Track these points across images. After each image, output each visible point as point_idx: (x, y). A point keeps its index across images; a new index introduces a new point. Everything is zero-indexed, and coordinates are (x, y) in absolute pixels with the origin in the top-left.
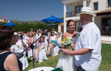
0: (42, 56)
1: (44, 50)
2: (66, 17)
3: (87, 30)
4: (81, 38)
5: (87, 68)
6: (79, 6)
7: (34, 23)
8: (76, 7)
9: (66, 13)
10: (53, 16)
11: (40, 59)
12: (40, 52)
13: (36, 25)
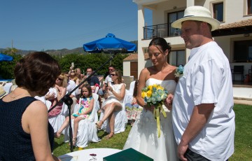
0: (86, 132)
1: (91, 117)
2: (144, 39)
3: (200, 62)
4: (185, 80)
5: (203, 148)
6: (177, 12)
7: (58, 55)
8: (169, 14)
9: (144, 28)
10: (110, 35)
11: (81, 140)
12: (81, 123)
13: (64, 61)
